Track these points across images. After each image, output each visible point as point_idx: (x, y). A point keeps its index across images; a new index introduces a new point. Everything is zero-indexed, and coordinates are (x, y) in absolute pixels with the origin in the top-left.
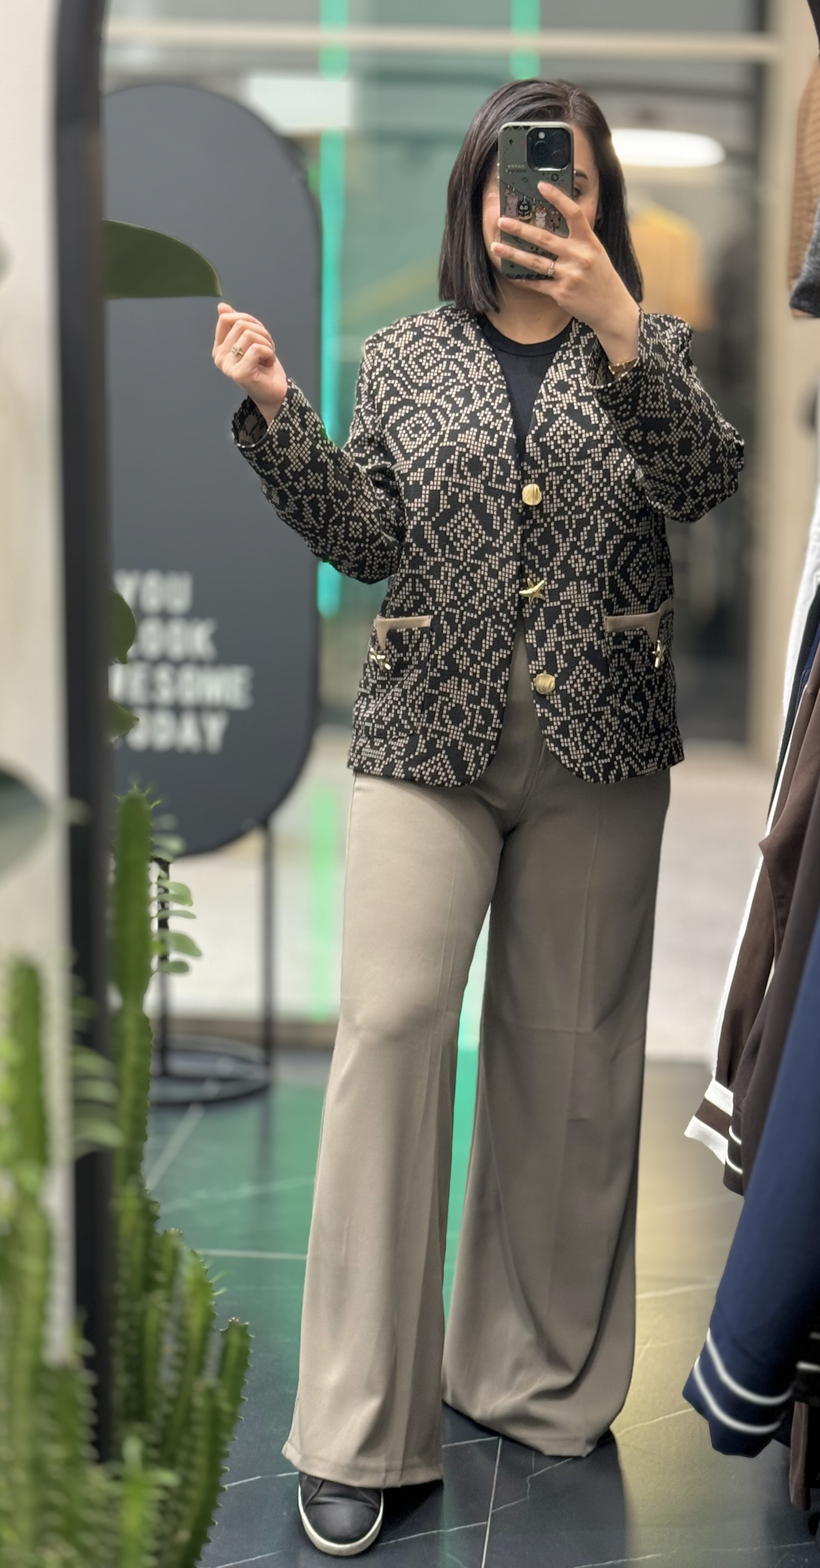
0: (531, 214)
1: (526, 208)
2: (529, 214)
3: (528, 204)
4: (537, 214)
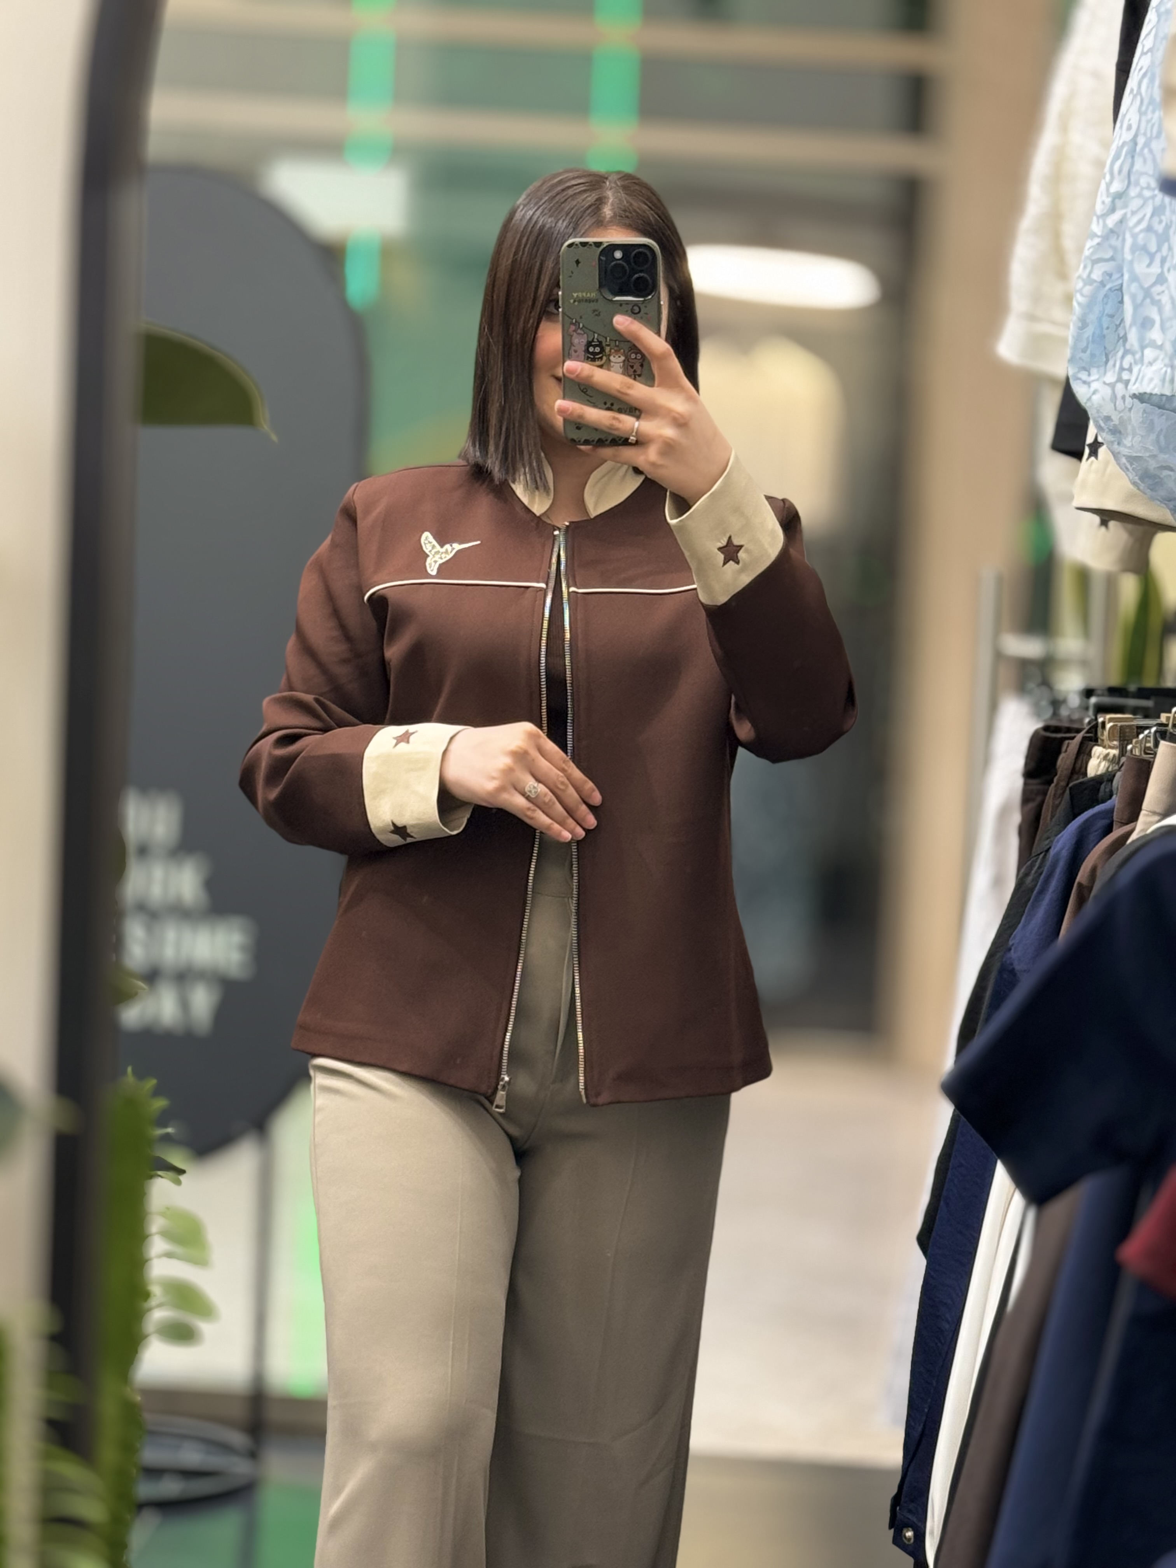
0: (604, 358)
1: (598, 350)
2: (601, 358)
3: (600, 345)
4: (612, 358)
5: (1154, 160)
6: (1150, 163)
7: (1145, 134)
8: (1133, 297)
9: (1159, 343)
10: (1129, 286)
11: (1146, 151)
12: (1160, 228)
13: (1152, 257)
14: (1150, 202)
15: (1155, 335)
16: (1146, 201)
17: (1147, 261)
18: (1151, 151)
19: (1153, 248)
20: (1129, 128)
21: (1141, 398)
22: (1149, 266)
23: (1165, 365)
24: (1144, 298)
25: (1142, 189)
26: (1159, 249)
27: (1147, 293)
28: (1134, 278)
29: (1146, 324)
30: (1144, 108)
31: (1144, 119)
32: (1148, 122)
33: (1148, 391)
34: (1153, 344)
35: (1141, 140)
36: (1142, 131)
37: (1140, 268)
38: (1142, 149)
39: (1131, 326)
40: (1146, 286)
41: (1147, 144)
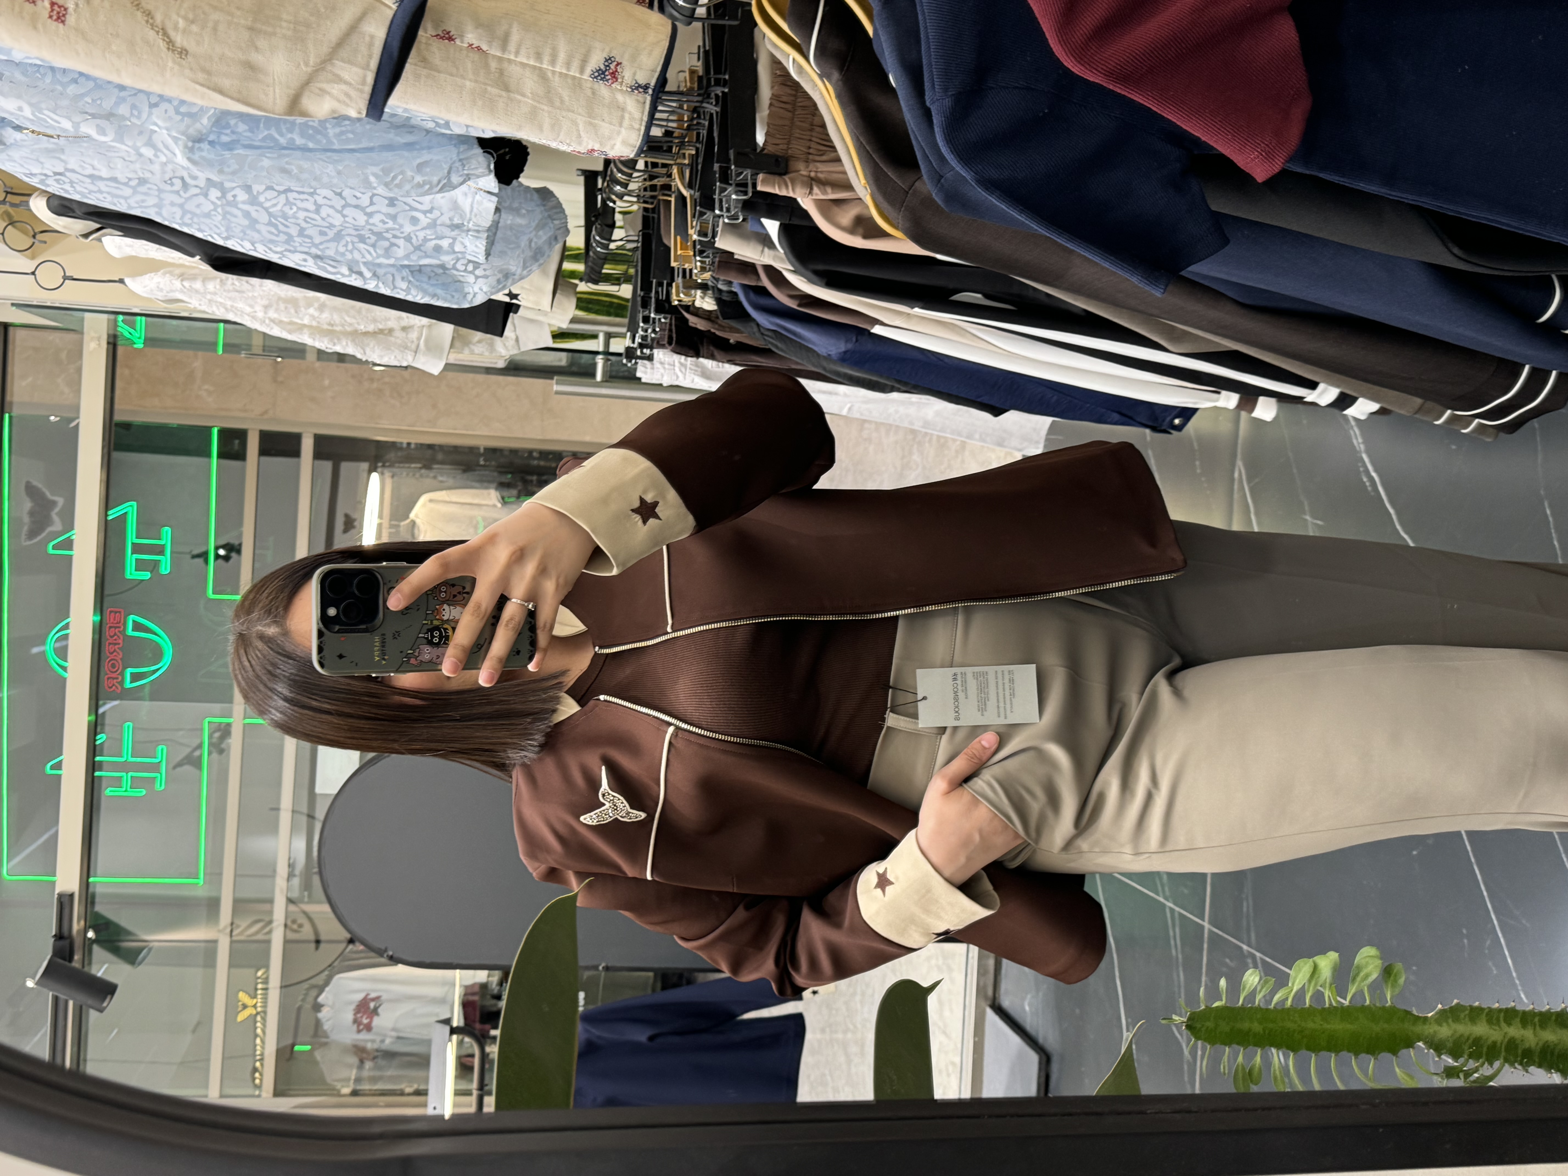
5: (328, 241)
6: (328, 245)
7: (309, 247)
8: (420, 258)
9: (451, 241)
10: (412, 261)
11: (321, 247)
12: (373, 238)
13: (393, 245)
14: (356, 245)
15: (445, 243)
16: (354, 248)
17: (396, 248)
18: (321, 243)
19: (386, 244)
20: (305, 260)
21: (488, 254)
22: (399, 247)
23: (467, 235)
24: (421, 250)
25: (347, 250)
26: (388, 239)
27: (418, 248)
28: (407, 256)
29: (438, 249)
30: (292, 249)
31: (299, 249)
32: (301, 245)
33: (484, 248)
34: (452, 245)
35: (314, 251)
36: (306, 250)
37: (400, 252)
38: (320, 250)
39: (439, 260)
40: (412, 249)
41: (316, 246)
